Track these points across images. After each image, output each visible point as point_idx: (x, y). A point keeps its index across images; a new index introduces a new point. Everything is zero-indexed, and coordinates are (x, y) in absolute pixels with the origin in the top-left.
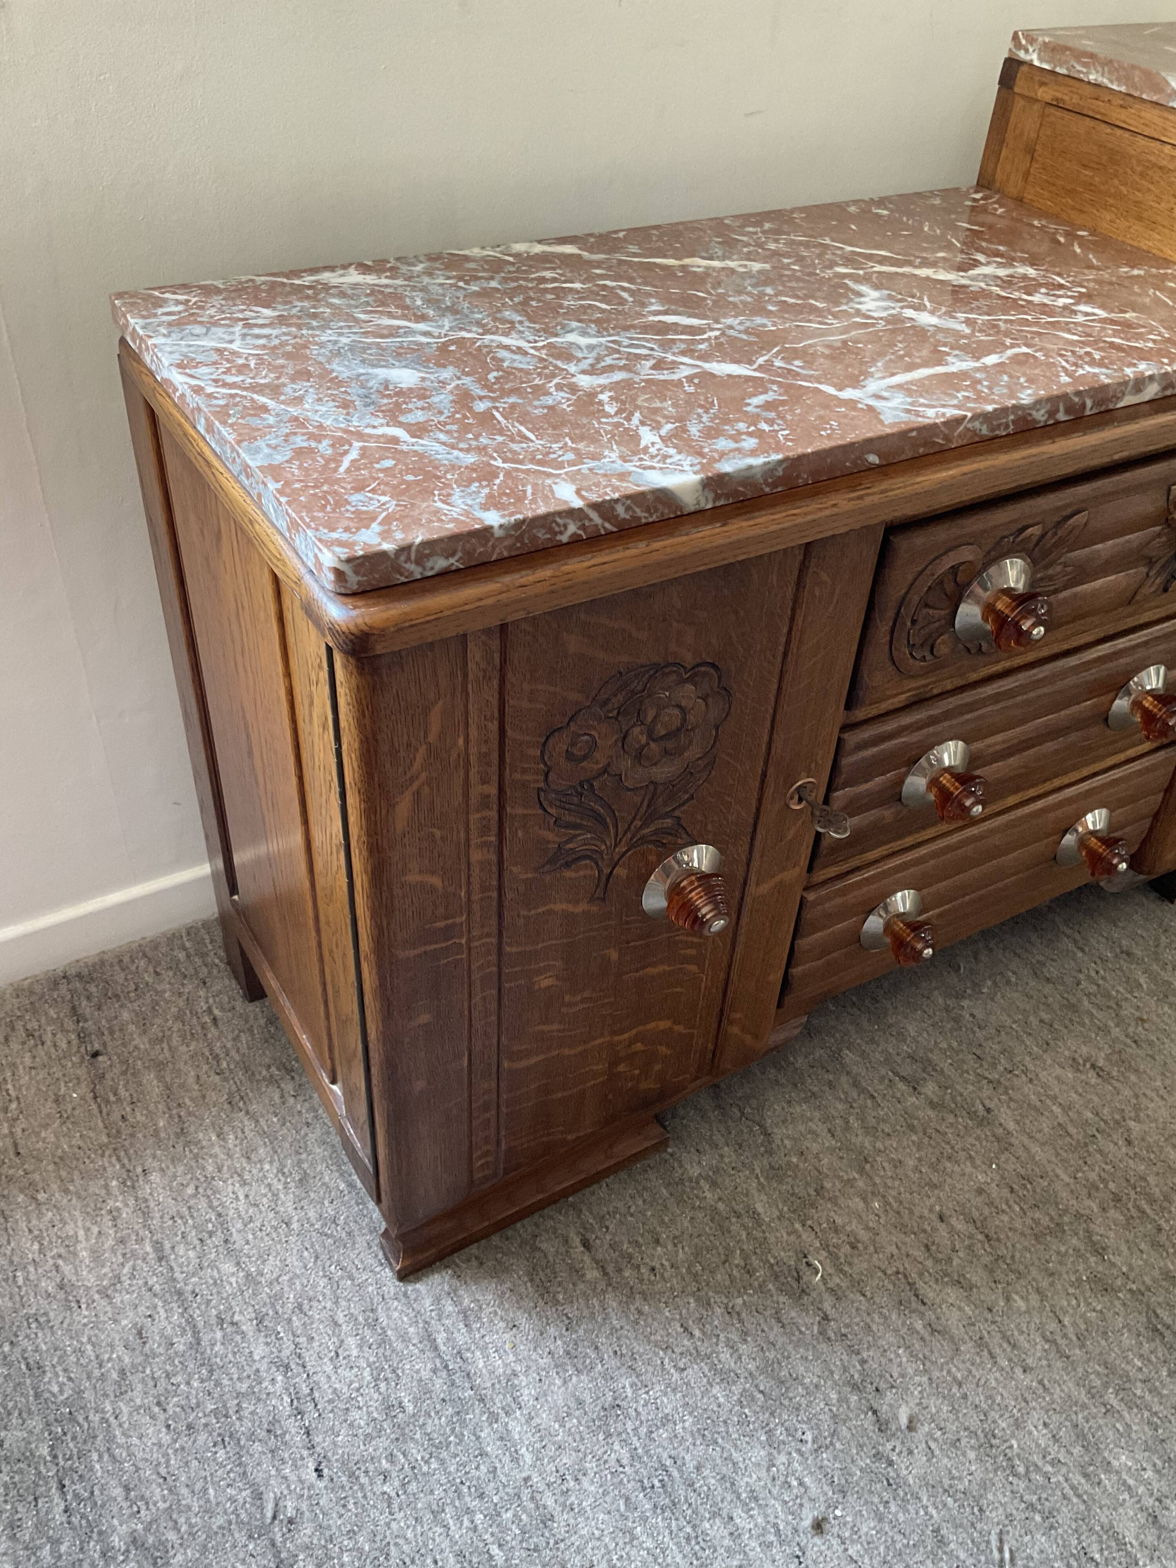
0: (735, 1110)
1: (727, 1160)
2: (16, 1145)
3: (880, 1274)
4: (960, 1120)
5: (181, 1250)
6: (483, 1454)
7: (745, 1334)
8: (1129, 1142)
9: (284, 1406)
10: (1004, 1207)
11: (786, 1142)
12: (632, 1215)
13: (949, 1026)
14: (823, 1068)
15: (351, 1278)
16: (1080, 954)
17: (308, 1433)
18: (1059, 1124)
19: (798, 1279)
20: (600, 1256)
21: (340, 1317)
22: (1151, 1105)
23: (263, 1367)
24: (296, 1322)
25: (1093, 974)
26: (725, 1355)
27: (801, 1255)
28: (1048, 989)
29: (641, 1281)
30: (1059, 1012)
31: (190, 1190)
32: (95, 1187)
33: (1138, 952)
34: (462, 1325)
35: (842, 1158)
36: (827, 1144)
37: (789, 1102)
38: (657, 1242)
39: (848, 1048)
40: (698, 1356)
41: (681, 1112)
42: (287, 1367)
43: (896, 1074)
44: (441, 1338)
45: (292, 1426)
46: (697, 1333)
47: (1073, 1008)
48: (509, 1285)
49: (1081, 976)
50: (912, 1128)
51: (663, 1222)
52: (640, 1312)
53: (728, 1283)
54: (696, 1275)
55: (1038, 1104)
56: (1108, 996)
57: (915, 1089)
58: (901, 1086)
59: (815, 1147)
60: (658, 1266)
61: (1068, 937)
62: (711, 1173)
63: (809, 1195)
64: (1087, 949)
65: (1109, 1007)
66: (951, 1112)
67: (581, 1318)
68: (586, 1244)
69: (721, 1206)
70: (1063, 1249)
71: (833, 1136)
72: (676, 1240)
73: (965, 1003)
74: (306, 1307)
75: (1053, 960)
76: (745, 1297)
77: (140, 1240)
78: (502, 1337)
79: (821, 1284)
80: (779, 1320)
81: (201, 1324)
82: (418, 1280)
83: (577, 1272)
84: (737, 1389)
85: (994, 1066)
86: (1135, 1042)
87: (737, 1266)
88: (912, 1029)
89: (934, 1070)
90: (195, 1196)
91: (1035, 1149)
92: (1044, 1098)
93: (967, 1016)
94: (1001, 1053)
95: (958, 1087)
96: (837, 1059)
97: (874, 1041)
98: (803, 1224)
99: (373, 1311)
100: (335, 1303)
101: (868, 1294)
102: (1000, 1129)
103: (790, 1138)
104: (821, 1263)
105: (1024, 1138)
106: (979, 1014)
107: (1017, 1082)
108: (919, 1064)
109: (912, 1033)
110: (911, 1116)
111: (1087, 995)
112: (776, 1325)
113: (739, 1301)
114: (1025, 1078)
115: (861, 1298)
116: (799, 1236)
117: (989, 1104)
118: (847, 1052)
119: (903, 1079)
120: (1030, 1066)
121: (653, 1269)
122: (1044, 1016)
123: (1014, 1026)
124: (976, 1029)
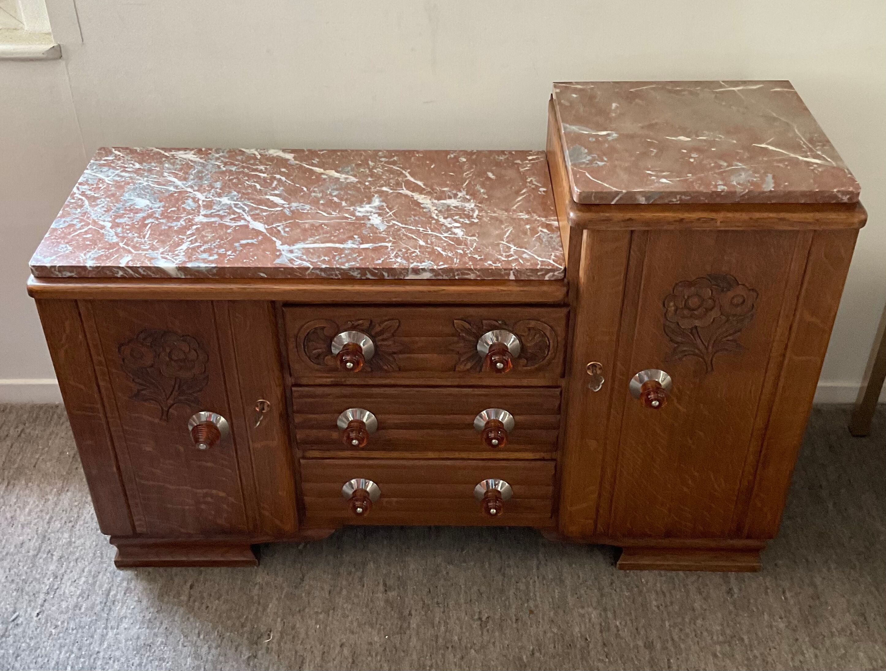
0: (299, 565)
1: (276, 582)
2: (36, 463)
3: (294, 653)
4: (393, 612)
5: (57, 523)
6: (92, 637)
7: (219, 646)
8: (462, 658)
9: (45, 588)
10: (374, 654)
11: (307, 587)
12: (219, 584)
13: (431, 573)
14: (354, 565)
15: (102, 558)
16: (534, 570)
17: (45, 601)
18: (437, 635)
19: (260, 638)
20: (192, 593)
21: (86, 570)
22: (492, 649)
23: (49, 573)
24: (72, 564)
25: (531, 582)
26: (205, 649)
27: (269, 631)
28: (500, 578)
29: (199, 609)
30: (492, 591)
31: (76, 504)
32: (48, 489)
33: (568, 582)
34: (123, 592)
35: (324, 603)
36: (323, 596)
37: (325, 572)
38: (219, 599)
39: (374, 562)
40: (195, 645)
41: (276, 556)
42: (56, 577)
43: (384, 582)
44: (112, 593)
45: (42, 596)
46: (202, 637)
47: (502, 591)
48: (151, 587)
49: (524, 580)
50: (367, 606)
51: (228, 593)
52: (188, 619)
53: (230, 626)
54: (221, 617)
55: (437, 623)
56: (527, 594)
57: (386, 591)
58: (381, 588)
59: (317, 594)
60: (210, 607)
61: (538, 560)
62: (264, 584)
63: (295, 610)
64: (541, 570)
65: (521, 599)
66: (392, 607)
67: (166, 611)
68: (191, 587)
69: (256, 598)
71: (330, 593)
72: (226, 601)
73: (451, 567)
74: (79, 560)
75: (518, 567)
76: (232, 634)
77: (47, 513)
78: (131, 602)
79: (266, 644)
80: (236, 648)
81: (42, 550)
82: (122, 570)
83: (179, 595)
84: (197, 663)
85: (433, 599)
86: (517, 620)
87: (240, 622)
88: (412, 566)
89: (403, 588)
90: (76, 506)
91: (414, 640)
92: (442, 622)
93: (445, 573)
94: (443, 594)
95: (406, 599)
96: (364, 564)
97: (389, 565)
98: (282, 620)
99: (99, 573)
100: (89, 564)
101: (281, 657)
102: (407, 625)
103: (310, 586)
104: (274, 637)
105: (414, 633)
106: (451, 574)
107: (437, 610)
108: (399, 582)
109: (411, 569)
110: (372, 601)
111: (517, 589)
112: (234, 649)
113: (228, 634)
114: (442, 610)
115: (276, 657)
116: (276, 623)
117: (413, 612)
118: (372, 563)
119: (385, 585)
120: (451, 606)
121: (207, 607)
122: (483, 589)
123: (463, 587)
124: (442, 580)
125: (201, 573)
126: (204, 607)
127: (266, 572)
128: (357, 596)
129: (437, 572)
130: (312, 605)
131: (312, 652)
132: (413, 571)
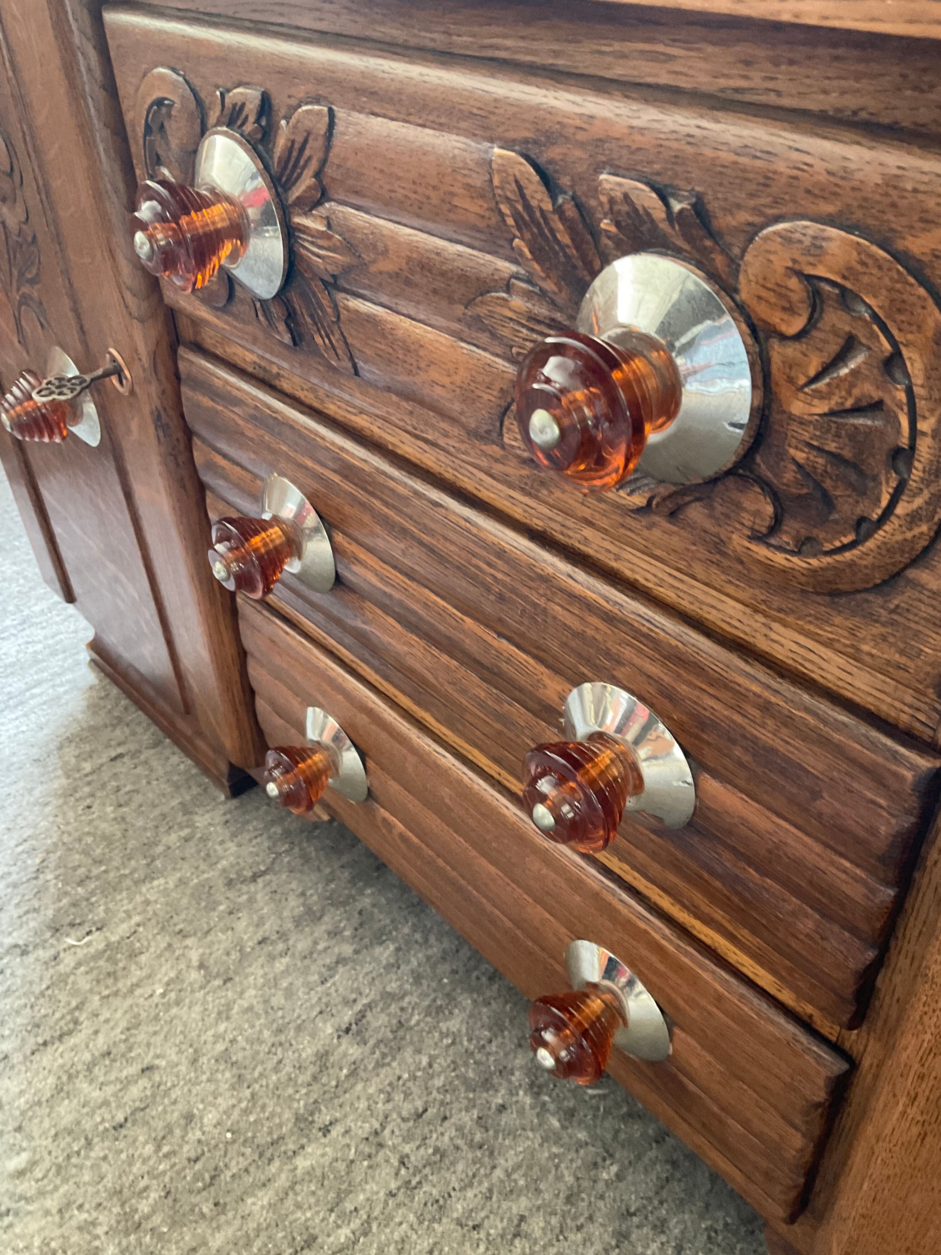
0: (286, 847)
1: (218, 847)
3: (74, 1004)
4: (303, 1091)
7: (15, 886)
10: (165, 1149)
11: (245, 897)
12: (149, 783)
13: (471, 1074)
14: (361, 925)
19: (72, 925)
20: (104, 768)
27: (99, 926)
29: (77, 800)
34: (46, 699)
35: (228, 954)
36: (245, 937)
37: (303, 894)
38: (119, 806)
39: (398, 949)
42: (23, 623)
43: (369, 1006)
44: (37, 690)
46: (20, 849)
48: (81, 717)
50: (280, 1030)
51: (141, 806)
52: (48, 804)
53: (70, 865)
54: (80, 840)
55: (349, 1206)
57: (347, 1031)
58: (348, 1016)
59: (241, 925)
60: (93, 810)
62: (199, 835)
63: (175, 925)
66: (315, 1078)
67: (44, 767)
68: (117, 757)
69: (160, 849)
70: (100, 1231)
71: (260, 943)
72: (120, 819)
73: (525, 1098)
76: (54, 881)
78: (33, 721)
79: (65, 946)
80: (27, 912)
83: (89, 756)
85: (407, 1138)
87: (89, 871)
88: (453, 1024)
89: (384, 1056)
91: (265, 1197)
92: (363, 1214)
93: (497, 1100)
94: (436, 1150)
95: (359, 1087)
96: (380, 938)
97: (418, 979)
98: (138, 925)
99: (64, 652)
100: (73, 632)
101: (50, 992)
102: (291, 1147)
103: (252, 900)
104: (88, 945)
105: (283, 1181)
106: (508, 1119)
107: (385, 1172)
108: (391, 1036)
109: (443, 1026)
110: (299, 1029)
112: (21, 911)
113: (50, 876)
114: (393, 1185)
115: (44, 986)
116: (122, 921)
117: (337, 1130)
118: (392, 947)
119: (361, 1016)
120: (420, 1196)
121: (89, 807)
122: (536, 1226)
123: (498, 1173)
124: (475, 1113)
125: (156, 744)
126: (88, 801)
127: (228, 816)
128: (289, 993)
129: (487, 1084)
130: (209, 938)
131: (96, 1032)
132: (443, 1035)
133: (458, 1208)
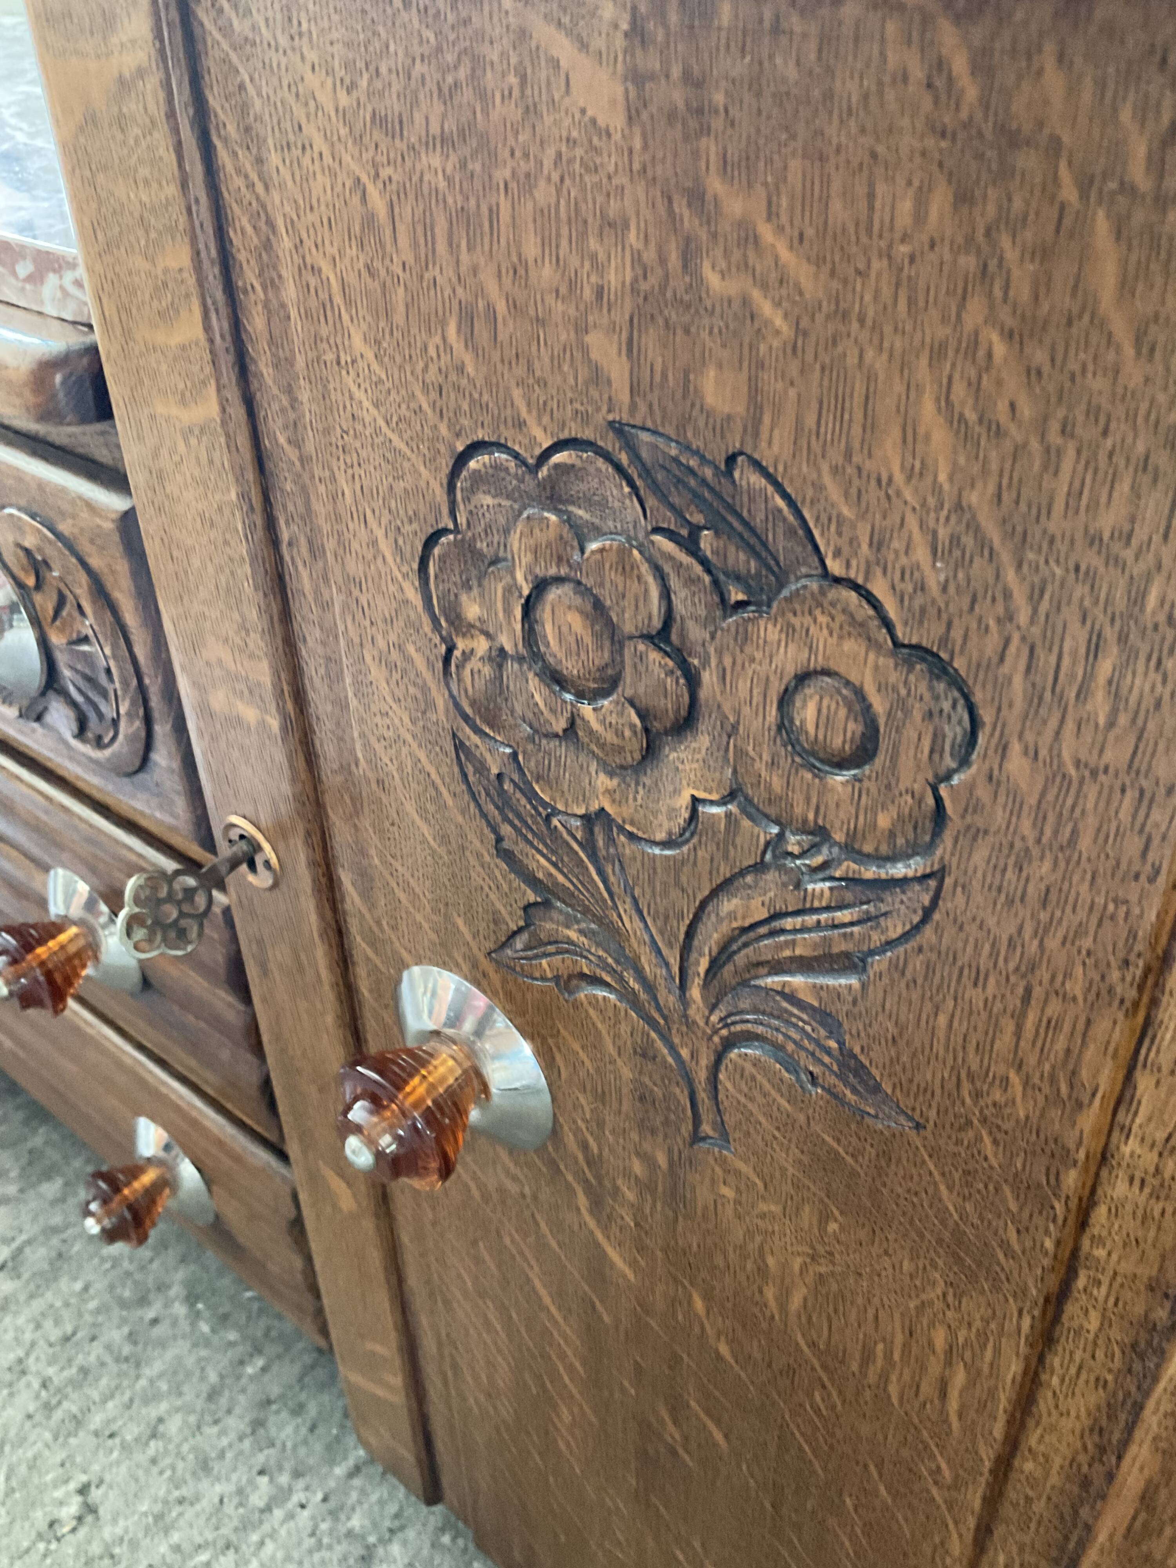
13: (127, 1294)
14: (30, 1164)
16: (339, 1471)
25: (297, 1498)
28: (240, 1425)
39: (66, 1184)
56: (245, 1526)
64: (357, 1482)
73: (180, 1309)
75: (314, 1428)
85: (52, 1362)
89: (38, 1287)
93: (151, 1314)
94: (81, 1369)
106: (160, 1331)
107: (25, 1397)
108: (48, 1268)
111: (240, 1492)
114: (31, 1408)
118: (60, 1183)
122: (174, 1425)
123: (143, 1382)
124: (126, 1330)
129: (143, 1301)
132: (103, 1260)
133: (96, 1420)
